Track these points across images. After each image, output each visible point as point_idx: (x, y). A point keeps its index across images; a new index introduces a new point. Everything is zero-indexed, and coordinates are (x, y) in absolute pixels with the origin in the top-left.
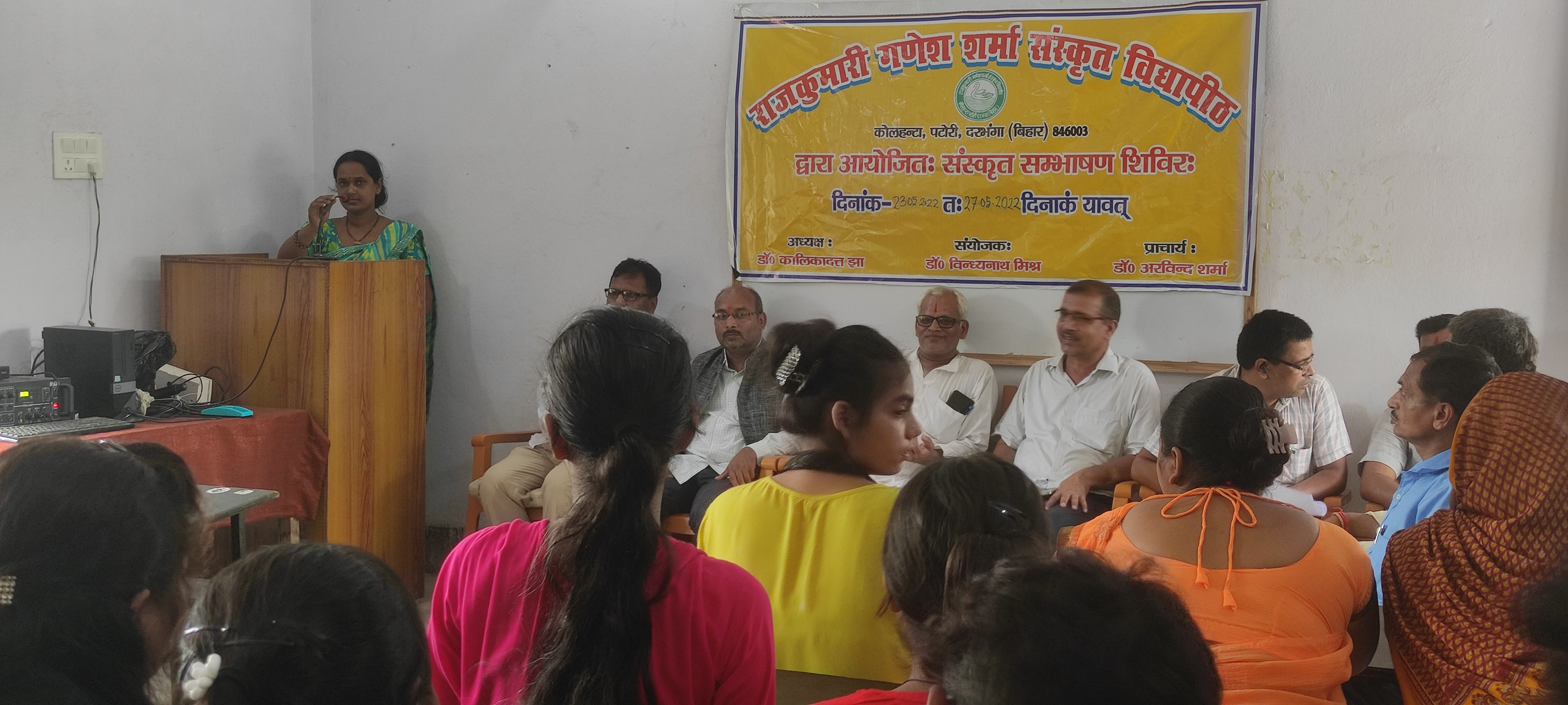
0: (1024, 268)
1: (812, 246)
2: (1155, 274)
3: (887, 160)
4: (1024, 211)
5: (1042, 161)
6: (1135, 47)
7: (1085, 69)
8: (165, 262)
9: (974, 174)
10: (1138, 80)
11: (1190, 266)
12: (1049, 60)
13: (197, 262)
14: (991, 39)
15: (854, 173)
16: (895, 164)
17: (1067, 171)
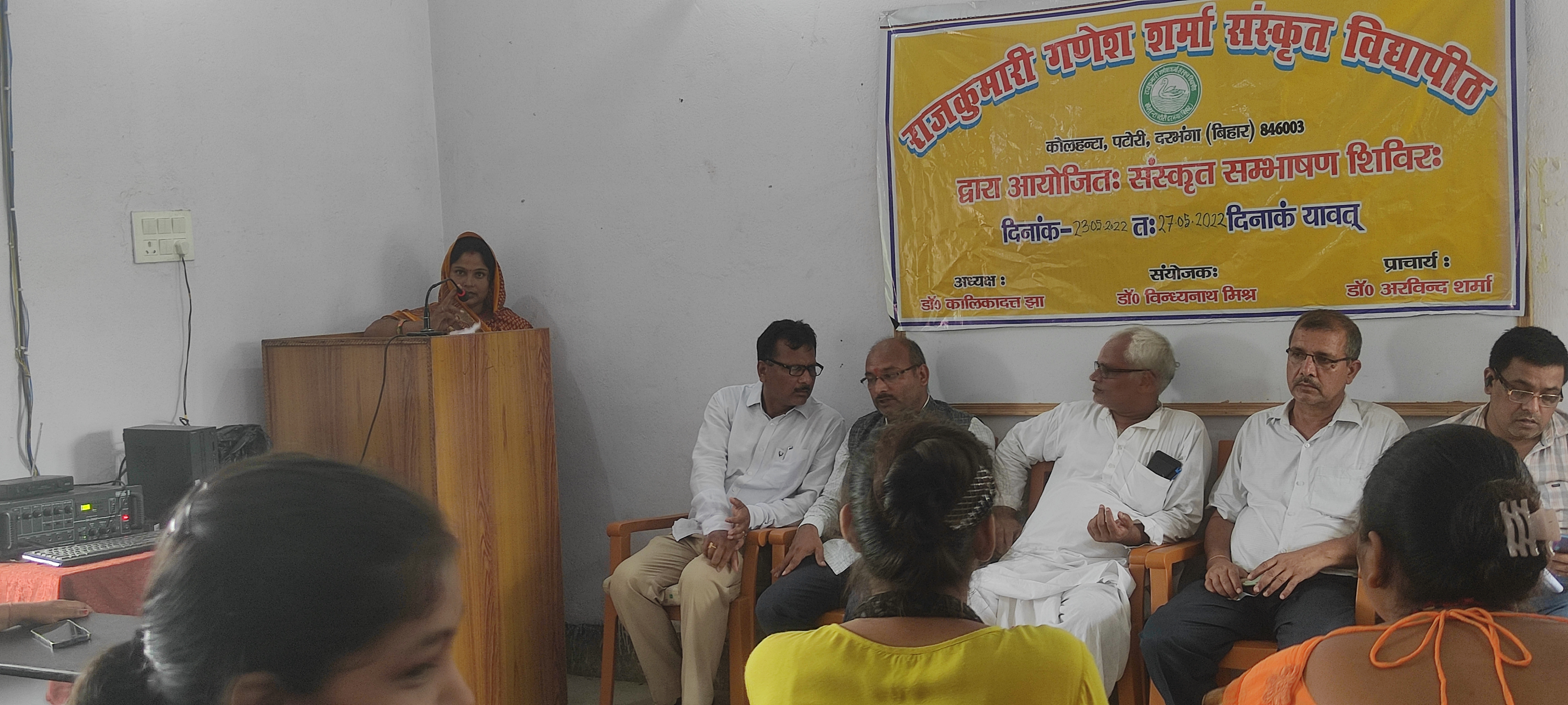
0: (1236, 297)
1: (982, 286)
2: (1399, 296)
3: (1062, 178)
4: (1231, 229)
5: (1249, 166)
6: (1357, 20)
7: (1295, 51)
8: (266, 347)
9: (1167, 187)
10: (1363, 59)
11: (1444, 283)
12: (1251, 45)
13: (297, 346)
14: (1179, 25)
15: (1026, 197)
16: (1073, 182)
17: (1282, 177)
